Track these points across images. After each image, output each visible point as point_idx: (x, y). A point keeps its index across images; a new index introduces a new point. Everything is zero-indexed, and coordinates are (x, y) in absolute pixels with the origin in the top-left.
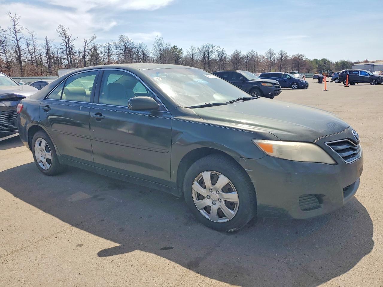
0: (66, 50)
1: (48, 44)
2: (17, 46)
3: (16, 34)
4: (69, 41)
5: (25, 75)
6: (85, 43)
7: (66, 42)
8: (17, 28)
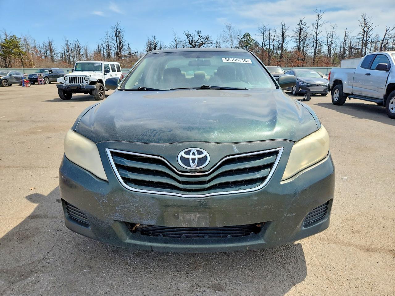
0: (363, 39)
1: (347, 35)
2: (315, 40)
3: (317, 29)
4: (368, 30)
5: (315, 65)
6: (387, 31)
7: (364, 31)
8: (320, 23)
